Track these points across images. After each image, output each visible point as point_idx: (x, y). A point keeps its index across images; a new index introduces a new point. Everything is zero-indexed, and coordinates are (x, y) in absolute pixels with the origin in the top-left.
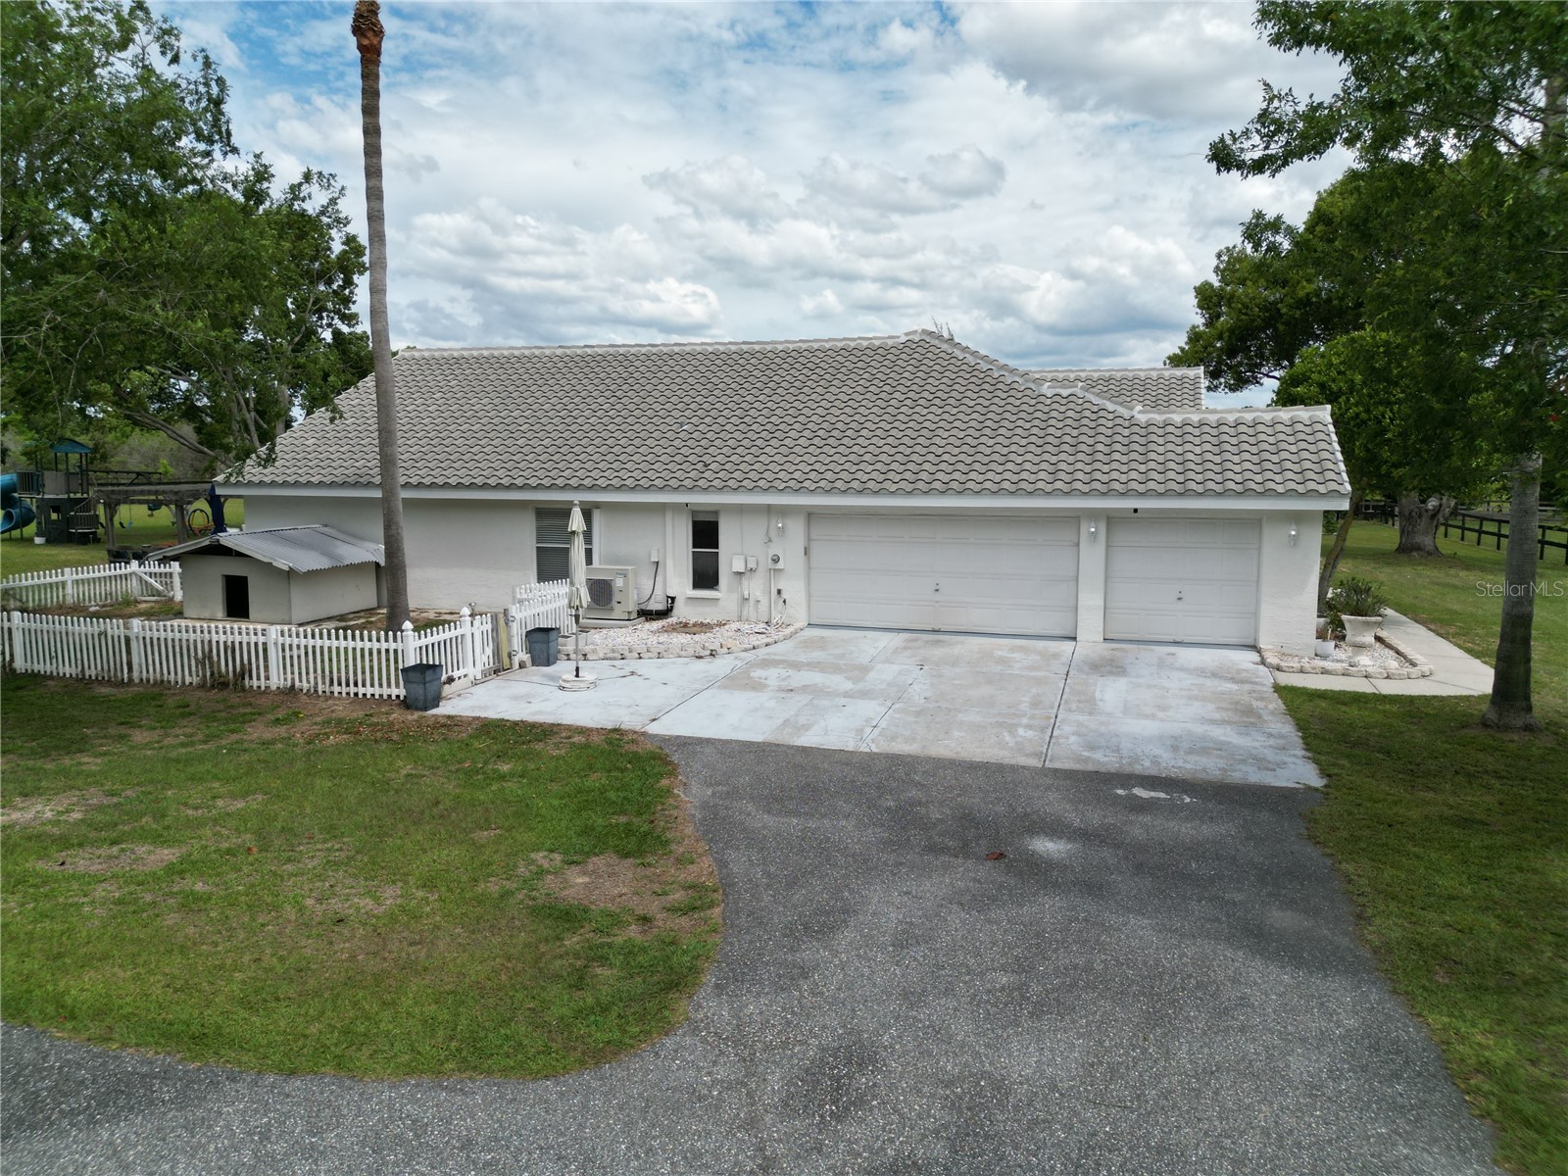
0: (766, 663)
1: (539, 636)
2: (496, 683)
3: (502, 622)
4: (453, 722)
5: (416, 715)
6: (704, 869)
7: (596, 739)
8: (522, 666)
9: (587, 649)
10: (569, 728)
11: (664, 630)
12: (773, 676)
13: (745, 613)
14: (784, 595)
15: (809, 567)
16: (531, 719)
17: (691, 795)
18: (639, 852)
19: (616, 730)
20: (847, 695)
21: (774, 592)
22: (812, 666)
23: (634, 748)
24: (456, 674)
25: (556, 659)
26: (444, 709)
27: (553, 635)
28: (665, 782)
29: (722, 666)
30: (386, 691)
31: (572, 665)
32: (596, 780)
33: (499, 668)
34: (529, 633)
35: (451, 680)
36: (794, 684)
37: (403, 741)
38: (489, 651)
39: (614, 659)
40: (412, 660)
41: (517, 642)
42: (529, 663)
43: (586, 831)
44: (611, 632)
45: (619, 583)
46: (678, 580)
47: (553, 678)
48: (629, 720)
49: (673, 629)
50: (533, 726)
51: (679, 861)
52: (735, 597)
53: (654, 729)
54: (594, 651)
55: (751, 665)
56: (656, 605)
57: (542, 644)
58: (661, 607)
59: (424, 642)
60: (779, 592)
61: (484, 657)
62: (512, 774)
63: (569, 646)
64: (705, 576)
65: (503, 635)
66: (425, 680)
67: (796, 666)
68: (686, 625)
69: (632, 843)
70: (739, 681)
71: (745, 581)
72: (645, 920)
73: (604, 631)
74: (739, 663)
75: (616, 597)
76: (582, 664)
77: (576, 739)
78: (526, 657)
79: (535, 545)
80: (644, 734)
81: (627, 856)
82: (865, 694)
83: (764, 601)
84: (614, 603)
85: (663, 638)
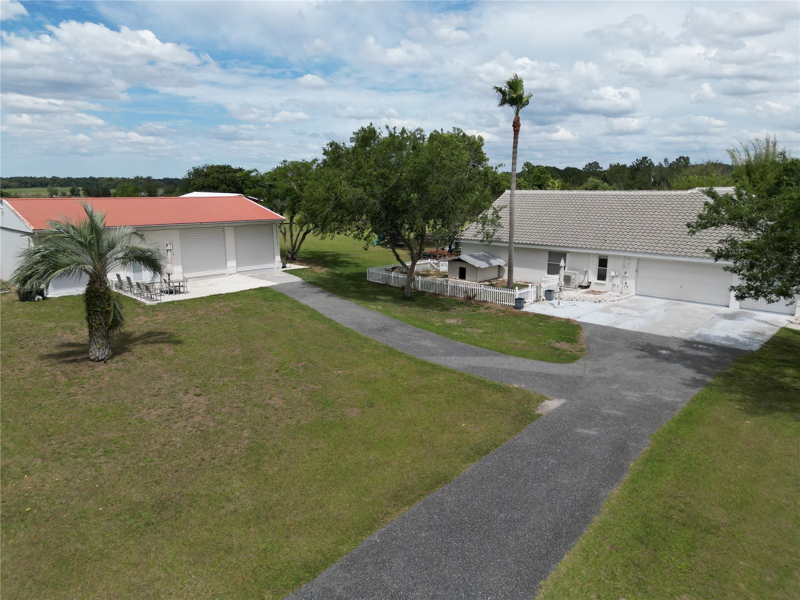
0: (615, 306)
1: (549, 292)
2: (536, 304)
3: (539, 288)
4: (527, 313)
5: (518, 310)
6: (584, 346)
7: (563, 321)
8: (543, 300)
9: (562, 297)
10: (556, 317)
11: (586, 293)
12: (616, 310)
13: (614, 289)
14: (628, 285)
15: (637, 276)
16: (547, 314)
17: (584, 334)
18: (571, 342)
19: (568, 319)
20: (637, 317)
21: (624, 283)
22: (630, 308)
23: (572, 323)
24: (527, 301)
25: (553, 299)
26: (524, 309)
27: (552, 292)
28: (579, 331)
29: (602, 305)
30: (510, 304)
31: (557, 301)
32: (563, 329)
33: (537, 300)
34: (545, 291)
35: (525, 302)
36: (622, 312)
37: (516, 315)
38: (535, 296)
39: (569, 300)
40: (517, 297)
41: (542, 294)
42: (545, 299)
43: (560, 338)
44: (570, 292)
45: (573, 277)
46: (593, 278)
47: (552, 304)
48: (572, 317)
49: (589, 292)
50: (547, 316)
51: (580, 344)
52: (611, 284)
53: (578, 320)
54: (564, 298)
55: (611, 306)
56: (585, 284)
57: (549, 294)
58: (586, 285)
59: (520, 292)
60: (626, 283)
61: (534, 297)
62: (543, 326)
63: (557, 295)
64: (602, 276)
65: (539, 292)
66: (520, 301)
67: (625, 307)
68: (594, 291)
69: (570, 341)
70: (606, 310)
71: (614, 279)
72: (571, 351)
73: (567, 291)
74: (607, 305)
75: (572, 281)
76: (560, 301)
77: (558, 320)
78: (544, 298)
79: (547, 262)
80: (575, 321)
81: (569, 342)
82: (641, 317)
83: (621, 286)
84: (571, 283)
85: (586, 295)
